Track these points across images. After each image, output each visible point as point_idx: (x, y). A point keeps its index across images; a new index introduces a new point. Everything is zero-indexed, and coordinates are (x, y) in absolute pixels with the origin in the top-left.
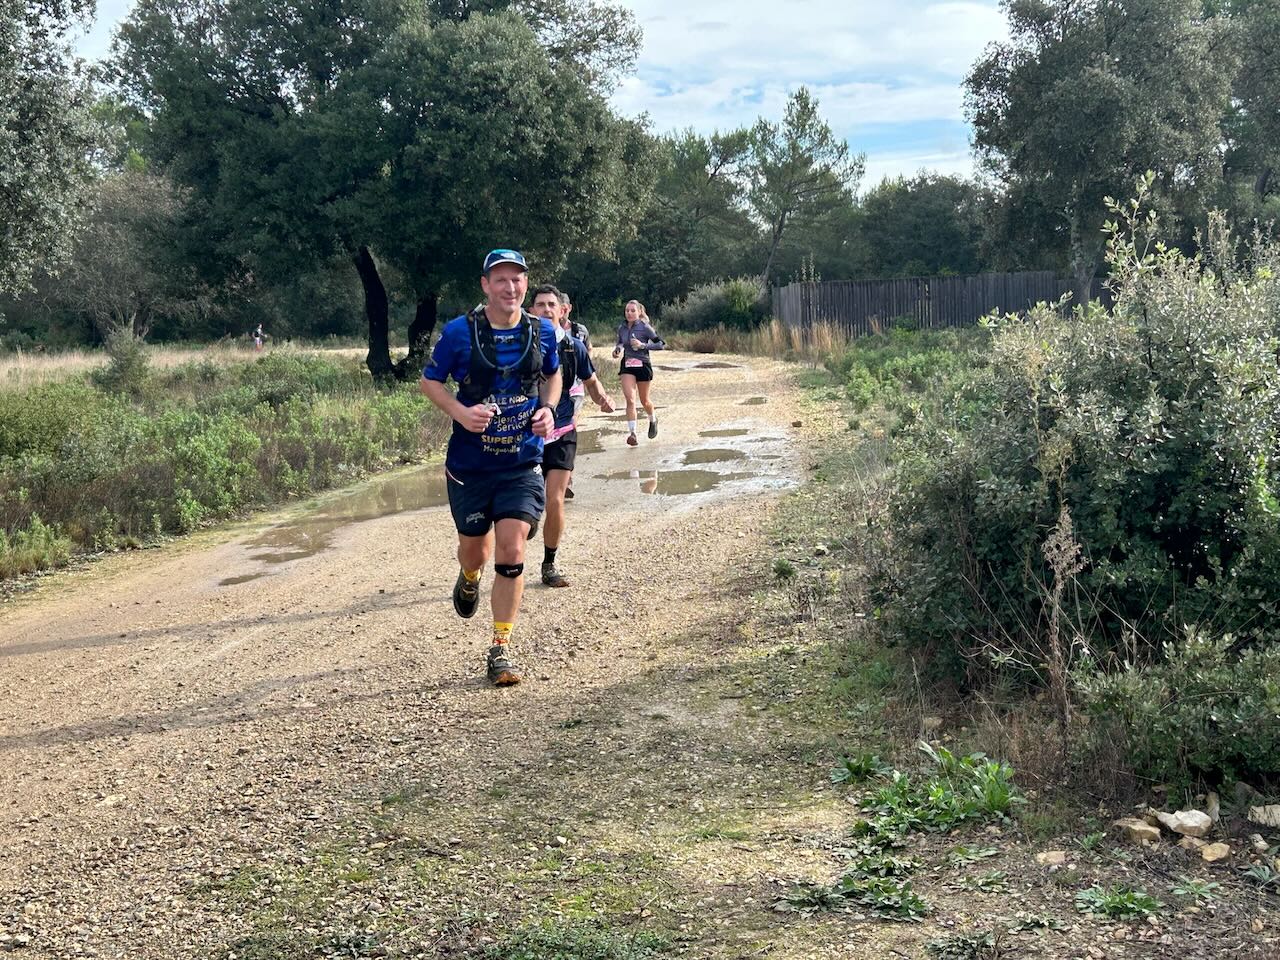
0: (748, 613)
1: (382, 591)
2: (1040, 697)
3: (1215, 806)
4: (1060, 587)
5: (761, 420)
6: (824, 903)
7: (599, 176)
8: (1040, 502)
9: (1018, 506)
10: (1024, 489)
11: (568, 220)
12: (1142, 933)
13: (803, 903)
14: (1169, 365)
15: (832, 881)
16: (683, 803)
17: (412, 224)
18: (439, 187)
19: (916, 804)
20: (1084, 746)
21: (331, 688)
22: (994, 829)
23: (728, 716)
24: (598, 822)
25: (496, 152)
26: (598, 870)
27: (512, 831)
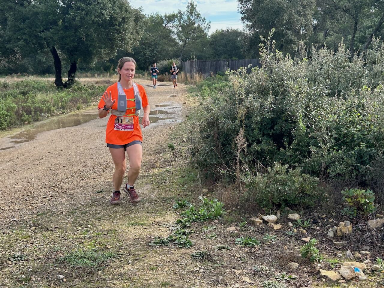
0: (159, 159)
1: (49, 152)
2: (236, 183)
3: (279, 214)
4: (239, 151)
5: (174, 102)
6: (163, 243)
7: (127, 26)
8: (237, 126)
9: (230, 127)
10: (233, 122)
11: (117, 40)
12: (253, 250)
13: (157, 243)
14: (277, 86)
15: (167, 237)
16: (128, 215)
17: (68, 40)
18: (76, 29)
19: (196, 214)
20: (244, 197)
21: (28, 181)
22: (216, 221)
23: (147, 189)
24: (101, 221)
25: (94, 18)
26: (99, 235)
27: (75, 224)
